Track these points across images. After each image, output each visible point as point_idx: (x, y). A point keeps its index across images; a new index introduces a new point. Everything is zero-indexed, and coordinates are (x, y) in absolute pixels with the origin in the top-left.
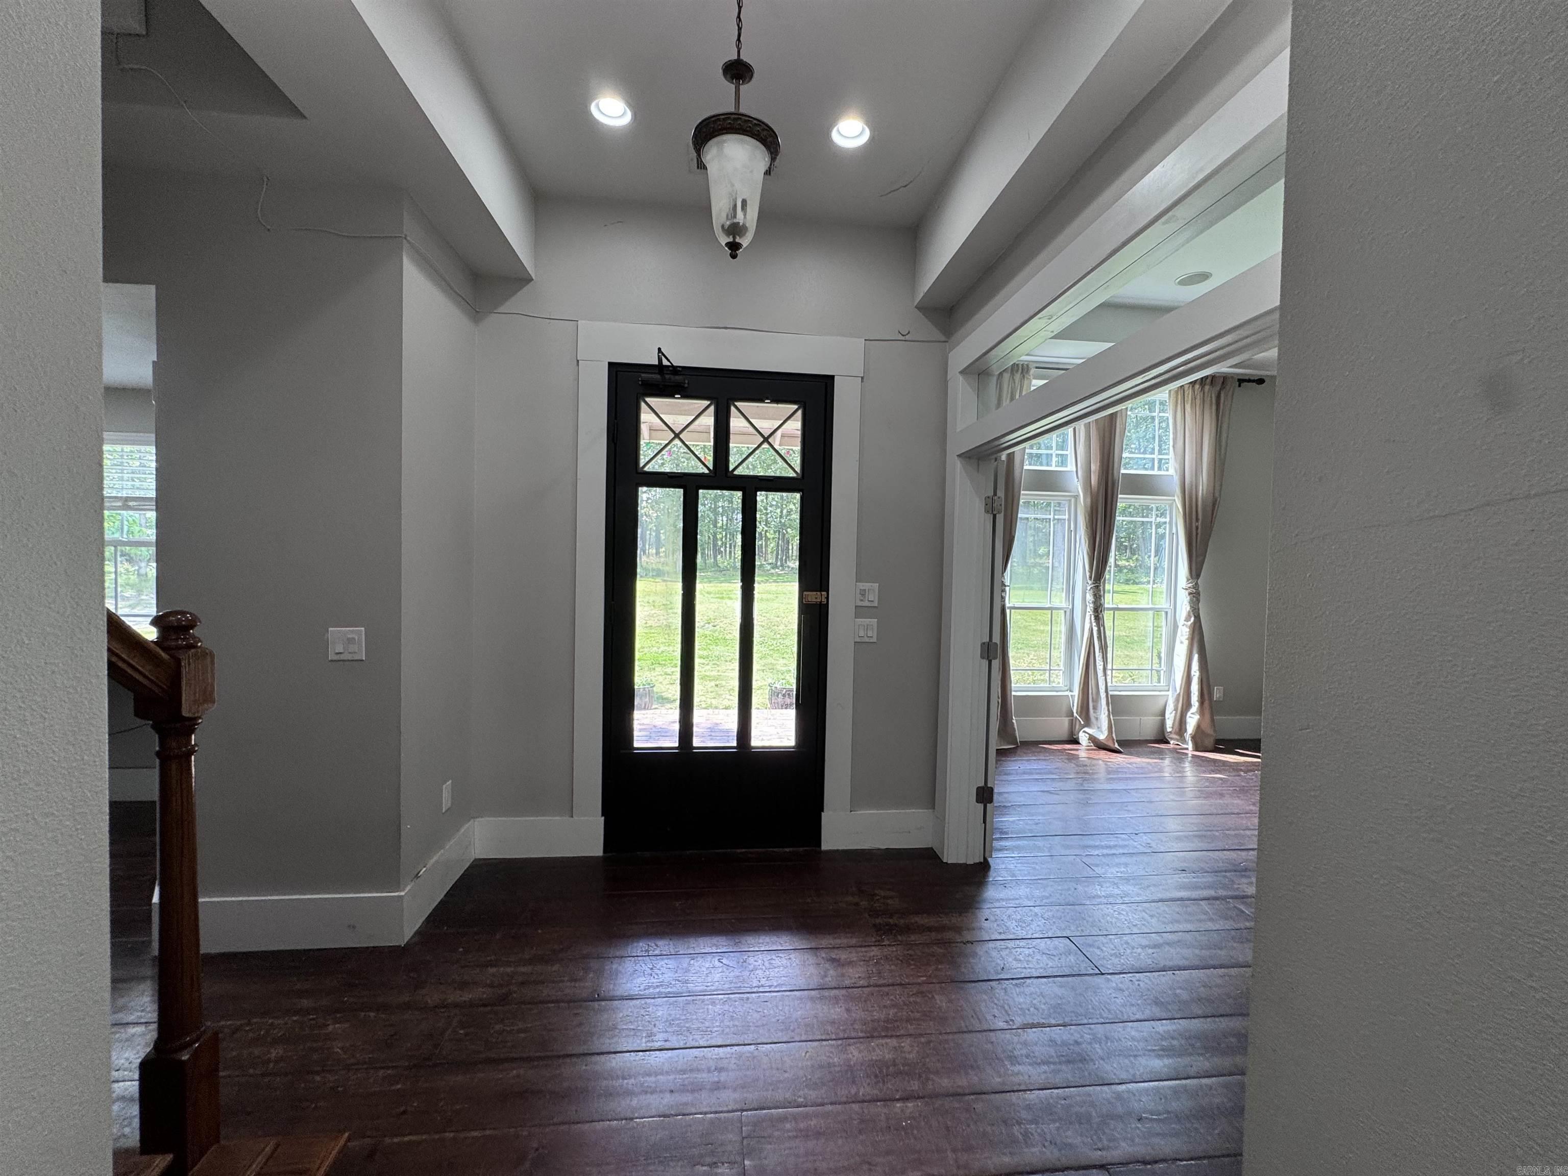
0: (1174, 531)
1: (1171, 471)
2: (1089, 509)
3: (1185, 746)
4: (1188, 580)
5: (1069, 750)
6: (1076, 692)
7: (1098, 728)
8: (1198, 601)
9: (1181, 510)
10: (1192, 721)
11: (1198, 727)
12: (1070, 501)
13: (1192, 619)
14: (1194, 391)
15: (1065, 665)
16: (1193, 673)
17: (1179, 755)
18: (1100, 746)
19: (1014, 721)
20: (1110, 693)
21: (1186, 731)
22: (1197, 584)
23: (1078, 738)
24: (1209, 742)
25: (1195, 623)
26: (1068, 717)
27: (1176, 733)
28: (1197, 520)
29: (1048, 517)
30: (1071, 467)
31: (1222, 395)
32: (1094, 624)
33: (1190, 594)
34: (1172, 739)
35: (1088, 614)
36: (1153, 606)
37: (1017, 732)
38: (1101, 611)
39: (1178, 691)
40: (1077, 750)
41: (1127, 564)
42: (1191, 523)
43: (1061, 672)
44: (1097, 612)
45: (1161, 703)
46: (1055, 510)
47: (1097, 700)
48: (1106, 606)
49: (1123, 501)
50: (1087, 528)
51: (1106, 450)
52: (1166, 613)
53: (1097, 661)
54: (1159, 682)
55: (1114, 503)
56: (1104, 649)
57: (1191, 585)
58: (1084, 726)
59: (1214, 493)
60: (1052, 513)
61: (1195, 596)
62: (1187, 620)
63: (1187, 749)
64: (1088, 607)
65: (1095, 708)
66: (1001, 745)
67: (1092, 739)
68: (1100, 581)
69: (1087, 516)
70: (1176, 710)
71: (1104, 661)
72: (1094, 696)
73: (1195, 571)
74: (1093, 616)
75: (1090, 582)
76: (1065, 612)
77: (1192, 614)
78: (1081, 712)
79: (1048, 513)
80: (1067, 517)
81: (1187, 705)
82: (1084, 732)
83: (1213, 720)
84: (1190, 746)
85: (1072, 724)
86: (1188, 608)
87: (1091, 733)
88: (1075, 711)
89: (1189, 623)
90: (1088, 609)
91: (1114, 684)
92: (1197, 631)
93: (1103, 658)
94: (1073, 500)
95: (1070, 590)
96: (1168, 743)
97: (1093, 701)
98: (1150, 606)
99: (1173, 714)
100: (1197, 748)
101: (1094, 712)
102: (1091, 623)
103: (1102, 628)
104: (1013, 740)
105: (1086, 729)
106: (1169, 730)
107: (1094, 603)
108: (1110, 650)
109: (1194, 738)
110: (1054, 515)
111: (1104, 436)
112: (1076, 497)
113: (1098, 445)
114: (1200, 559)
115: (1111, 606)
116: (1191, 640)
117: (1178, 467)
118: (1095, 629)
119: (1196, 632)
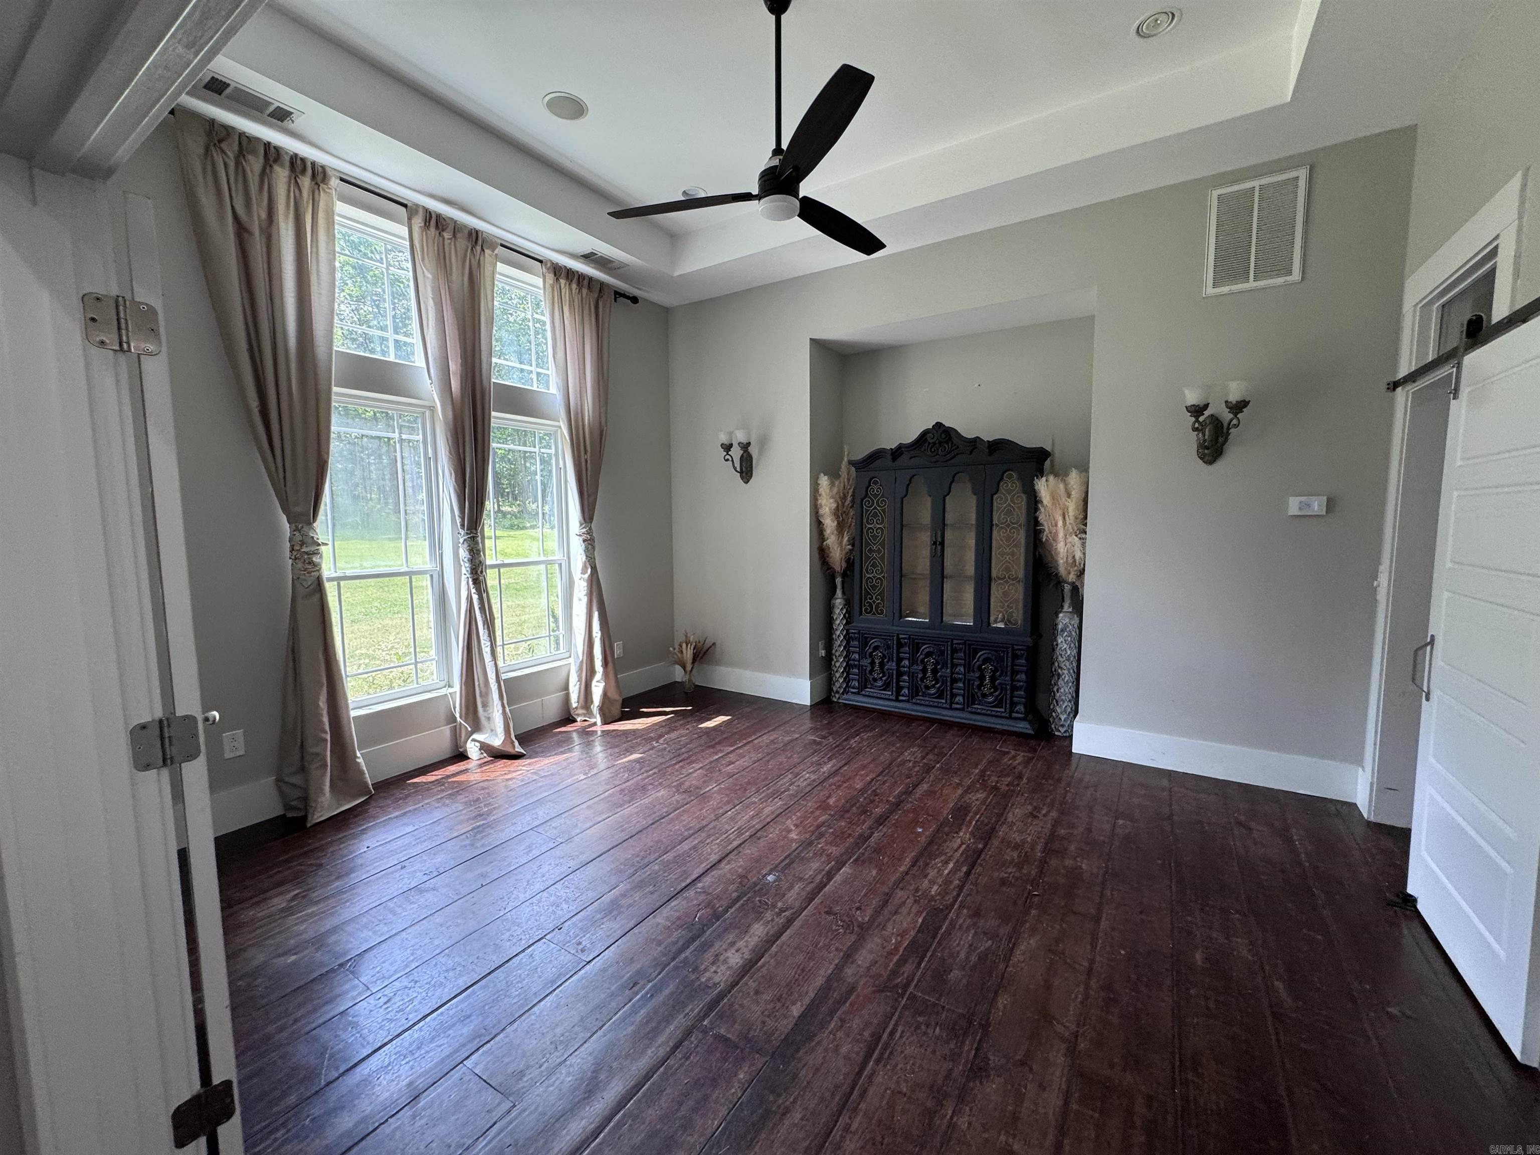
0: (561, 465)
1: (554, 389)
2: (451, 423)
3: (593, 720)
4: (581, 525)
5: (454, 775)
6: (457, 688)
7: (492, 730)
8: (594, 548)
9: (568, 438)
10: (598, 690)
11: (605, 695)
12: (424, 413)
13: (589, 570)
14: (571, 289)
15: (438, 653)
16: (594, 634)
17: (586, 733)
18: (498, 755)
19: (360, 760)
20: (504, 677)
21: (592, 702)
22: (590, 529)
23: (466, 751)
24: (616, 710)
25: (592, 575)
26: (447, 724)
27: (582, 708)
28: (586, 453)
29: (390, 435)
30: (419, 361)
31: (600, 303)
32: (473, 591)
33: (584, 541)
34: (578, 715)
35: (464, 577)
36: (545, 559)
37: (367, 775)
38: (482, 572)
39: (581, 658)
40: (466, 770)
41: (510, 509)
42: (579, 456)
43: (434, 662)
44: (476, 573)
45: (563, 674)
46: (402, 426)
47: (486, 694)
48: (489, 562)
49: (498, 418)
50: (450, 453)
51: (469, 348)
52: (560, 565)
53: (482, 642)
54: (558, 649)
55: (486, 422)
56: (490, 624)
57: (584, 530)
58: (472, 733)
59: (600, 423)
60: (397, 430)
61: (590, 543)
62: (583, 572)
63: (595, 724)
64: (463, 568)
65: (485, 705)
66: (341, 805)
67: (485, 747)
68: (476, 529)
69: (449, 437)
70: (580, 680)
71: (491, 640)
72: (483, 690)
73: (588, 513)
74: (470, 580)
75: (462, 532)
76: (432, 576)
77: (588, 566)
78: (467, 714)
79: (390, 429)
80: (420, 437)
81: (592, 672)
82: (474, 740)
83: (617, 681)
84: (598, 720)
85: (455, 733)
86: (584, 558)
87: (482, 740)
88: (458, 715)
89: (586, 576)
90: (464, 571)
91: (508, 663)
92: (594, 583)
93: (490, 636)
94: (428, 413)
95: (436, 545)
96: (575, 721)
97: (481, 696)
98: (542, 558)
99: (578, 686)
100: (606, 722)
101: (484, 711)
102: (469, 589)
103: (485, 595)
104: (362, 788)
105: (476, 736)
106: (574, 705)
107: (471, 561)
108: (498, 622)
109: (601, 709)
110: (400, 433)
111: (464, 326)
112: (432, 409)
113: (457, 332)
114: (591, 499)
115: (494, 562)
116: (590, 595)
117: (561, 384)
118: (475, 597)
119: (594, 587)
